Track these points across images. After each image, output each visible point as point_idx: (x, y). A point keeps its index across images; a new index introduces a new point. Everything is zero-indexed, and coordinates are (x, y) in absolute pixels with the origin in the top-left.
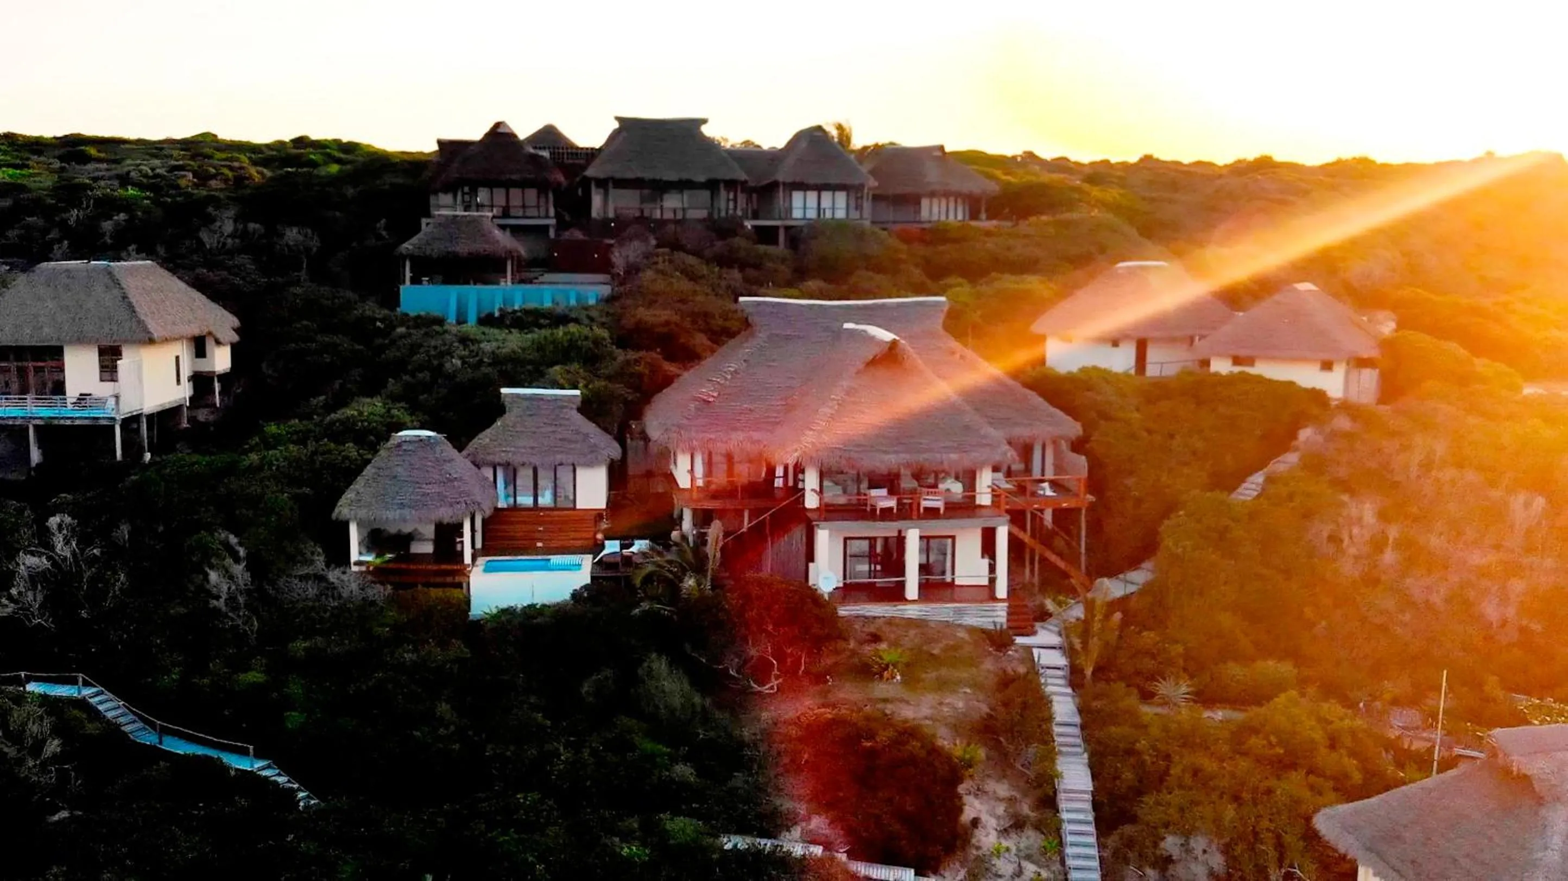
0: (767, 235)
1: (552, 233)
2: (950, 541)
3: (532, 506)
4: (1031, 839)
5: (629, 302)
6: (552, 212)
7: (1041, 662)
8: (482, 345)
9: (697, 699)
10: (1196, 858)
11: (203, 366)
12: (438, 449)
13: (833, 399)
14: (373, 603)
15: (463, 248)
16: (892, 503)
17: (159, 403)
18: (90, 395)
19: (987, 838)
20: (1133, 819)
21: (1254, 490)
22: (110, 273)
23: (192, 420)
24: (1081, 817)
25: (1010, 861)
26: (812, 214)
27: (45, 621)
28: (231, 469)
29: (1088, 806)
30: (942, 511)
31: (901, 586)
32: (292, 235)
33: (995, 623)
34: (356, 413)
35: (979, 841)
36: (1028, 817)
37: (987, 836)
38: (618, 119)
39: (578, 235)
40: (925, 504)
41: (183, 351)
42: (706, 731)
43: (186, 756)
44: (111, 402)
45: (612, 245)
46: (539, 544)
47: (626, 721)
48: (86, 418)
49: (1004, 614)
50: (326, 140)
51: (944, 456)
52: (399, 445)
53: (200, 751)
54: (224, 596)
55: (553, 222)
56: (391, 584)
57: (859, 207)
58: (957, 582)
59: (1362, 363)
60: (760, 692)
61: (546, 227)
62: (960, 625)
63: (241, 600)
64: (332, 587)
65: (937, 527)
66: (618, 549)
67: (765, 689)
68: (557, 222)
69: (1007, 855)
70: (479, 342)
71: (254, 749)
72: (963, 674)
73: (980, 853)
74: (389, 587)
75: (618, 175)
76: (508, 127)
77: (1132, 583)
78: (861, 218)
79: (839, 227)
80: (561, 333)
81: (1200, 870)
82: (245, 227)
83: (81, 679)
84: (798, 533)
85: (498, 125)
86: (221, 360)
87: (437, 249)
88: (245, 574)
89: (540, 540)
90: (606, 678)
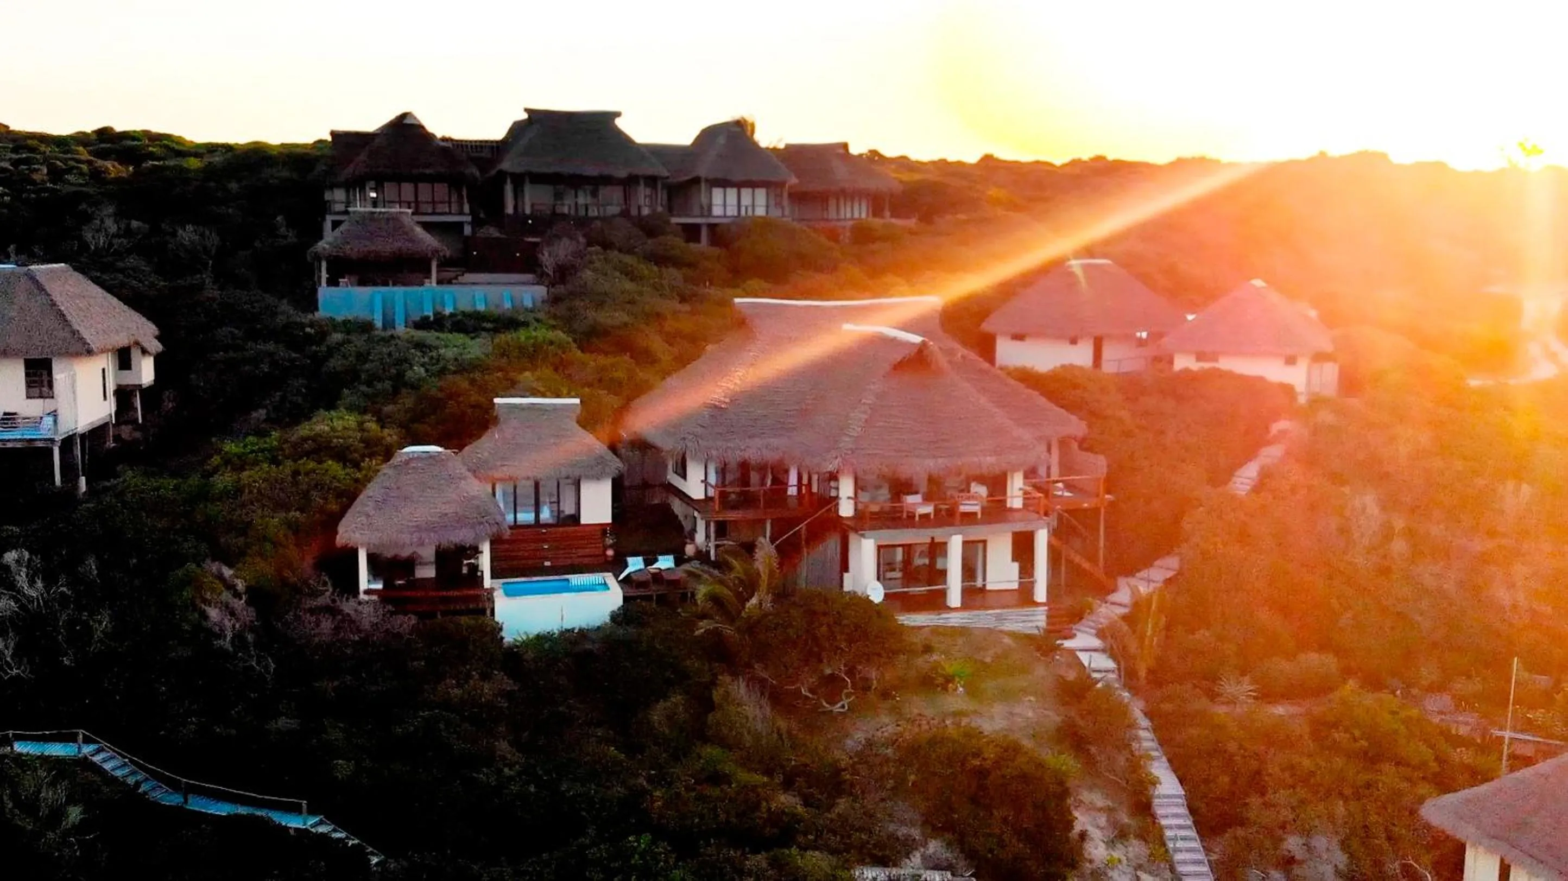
0: (692, 232)
1: (468, 230)
2: (980, 546)
3: (533, 522)
4: (1136, 848)
5: (578, 303)
6: (466, 208)
7: (1092, 666)
8: (442, 351)
9: (782, 724)
10: (1320, 857)
11: (128, 378)
12: (450, 464)
13: (864, 404)
14: (399, 636)
15: (386, 246)
16: (928, 509)
17: (90, 421)
18: (15, 414)
19: (1097, 851)
20: (1243, 823)
21: (1247, 484)
22: (32, 278)
23: (117, 438)
24: (1180, 822)
25: (1124, 873)
26: (732, 211)
27: (23, 672)
28: (204, 494)
29: (1184, 811)
30: (979, 516)
31: (943, 594)
32: (187, 234)
33: (1037, 627)
34: (327, 428)
35: (1090, 854)
36: (1129, 826)
37: (1096, 848)
38: (526, 110)
39: (493, 232)
40: (963, 509)
41: (106, 362)
42: (797, 756)
43: (229, 817)
44: (49, 421)
45: (536, 245)
46: (547, 564)
47: (711, 751)
48: (20, 440)
49: (1044, 618)
50: (135, 132)
51: (982, 459)
52: (407, 462)
53: (243, 810)
54: (229, 635)
55: (469, 219)
56: (415, 613)
57: (779, 204)
58: (989, 587)
59: (1319, 357)
60: (831, 711)
61: (460, 225)
62: (1001, 631)
63: (250, 637)
64: (347, 618)
65: (976, 533)
66: (642, 566)
67: (837, 708)
68: (473, 219)
69: (1120, 867)
70: (437, 348)
71: (308, 805)
72: (1021, 682)
73: (1094, 866)
74: (413, 617)
75: (535, 169)
76: (415, 118)
77: (1154, 582)
78: (783, 216)
79: (765, 224)
80: (523, 338)
81: (1328, 870)
82: (128, 225)
83: (81, 736)
84: (832, 545)
85: (404, 116)
86: (145, 372)
87: (354, 249)
88: (250, 609)
89: (547, 559)
90: (676, 705)
